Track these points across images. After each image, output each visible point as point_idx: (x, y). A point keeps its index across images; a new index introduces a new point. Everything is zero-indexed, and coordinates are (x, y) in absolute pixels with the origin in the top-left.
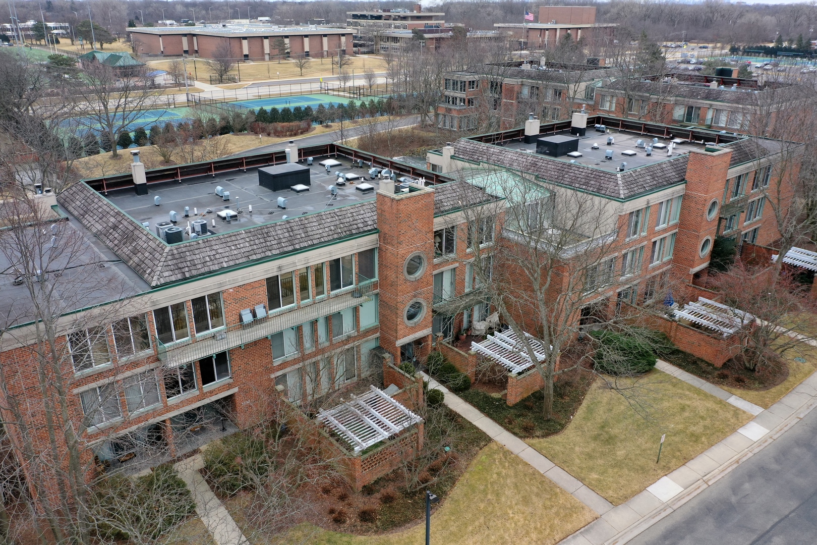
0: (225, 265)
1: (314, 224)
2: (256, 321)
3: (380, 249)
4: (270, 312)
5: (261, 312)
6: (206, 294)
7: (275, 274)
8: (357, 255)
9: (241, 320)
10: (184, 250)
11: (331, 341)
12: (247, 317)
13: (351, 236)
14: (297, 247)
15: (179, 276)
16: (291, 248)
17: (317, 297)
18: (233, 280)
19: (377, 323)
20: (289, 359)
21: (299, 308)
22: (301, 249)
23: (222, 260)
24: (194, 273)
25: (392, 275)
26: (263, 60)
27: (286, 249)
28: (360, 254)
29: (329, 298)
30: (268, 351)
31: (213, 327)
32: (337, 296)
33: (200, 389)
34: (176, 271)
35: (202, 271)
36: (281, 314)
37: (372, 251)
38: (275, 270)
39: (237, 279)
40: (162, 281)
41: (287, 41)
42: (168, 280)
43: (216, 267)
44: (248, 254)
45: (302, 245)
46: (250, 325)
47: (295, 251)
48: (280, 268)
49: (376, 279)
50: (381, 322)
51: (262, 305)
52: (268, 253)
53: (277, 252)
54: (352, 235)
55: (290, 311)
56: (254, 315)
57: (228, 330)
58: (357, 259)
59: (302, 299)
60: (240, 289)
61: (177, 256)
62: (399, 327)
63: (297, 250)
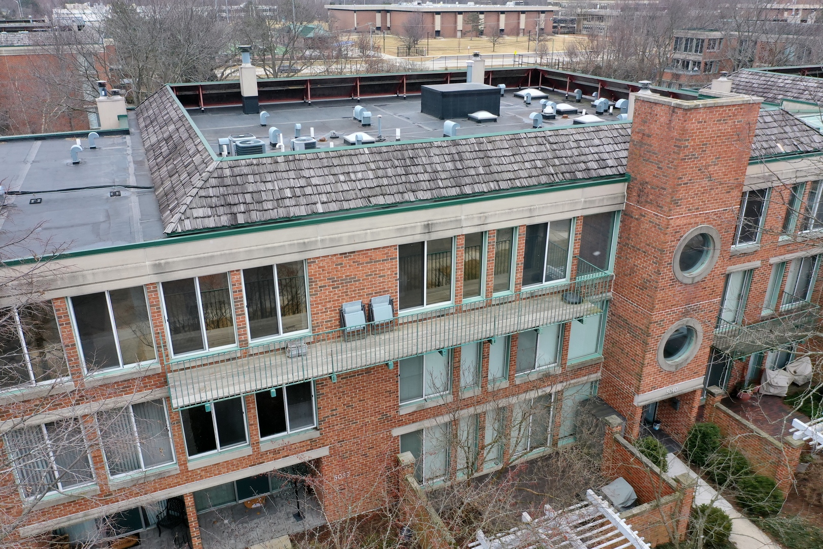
0: (320, 208)
1: (504, 152)
2: (372, 327)
3: (626, 214)
4: (402, 313)
5: (382, 312)
6: (274, 261)
7: (418, 239)
8: (580, 222)
9: (342, 322)
10: (245, 170)
11: (511, 378)
12: (355, 319)
13: (573, 183)
14: (468, 190)
15: (225, 220)
16: (454, 192)
17: (496, 295)
18: (332, 240)
19: (599, 355)
20: (431, 404)
21: (459, 310)
22: (474, 194)
23: (315, 198)
24: (255, 216)
25: (645, 267)
26: (455, 36)
27: (444, 193)
28: (587, 218)
29: (518, 297)
30: (390, 386)
31: (287, 329)
32: (532, 296)
33: (255, 445)
34: (221, 210)
35: (273, 214)
36: (423, 319)
37: (609, 216)
38: (419, 230)
39: (340, 239)
40: (188, 225)
41: (482, 16)
42: (199, 224)
43: (302, 211)
44: (367, 193)
45: (478, 188)
46: (358, 334)
47: (462, 199)
48: (428, 227)
49: (610, 271)
50: (607, 354)
51: (387, 297)
52: (410, 197)
53: (428, 195)
54: (576, 180)
55: (441, 314)
56: (369, 316)
57: (317, 340)
58: (580, 229)
59: (467, 294)
60: (345, 261)
61: (228, 181)
62: (646, 370)
63: (467, 195)
